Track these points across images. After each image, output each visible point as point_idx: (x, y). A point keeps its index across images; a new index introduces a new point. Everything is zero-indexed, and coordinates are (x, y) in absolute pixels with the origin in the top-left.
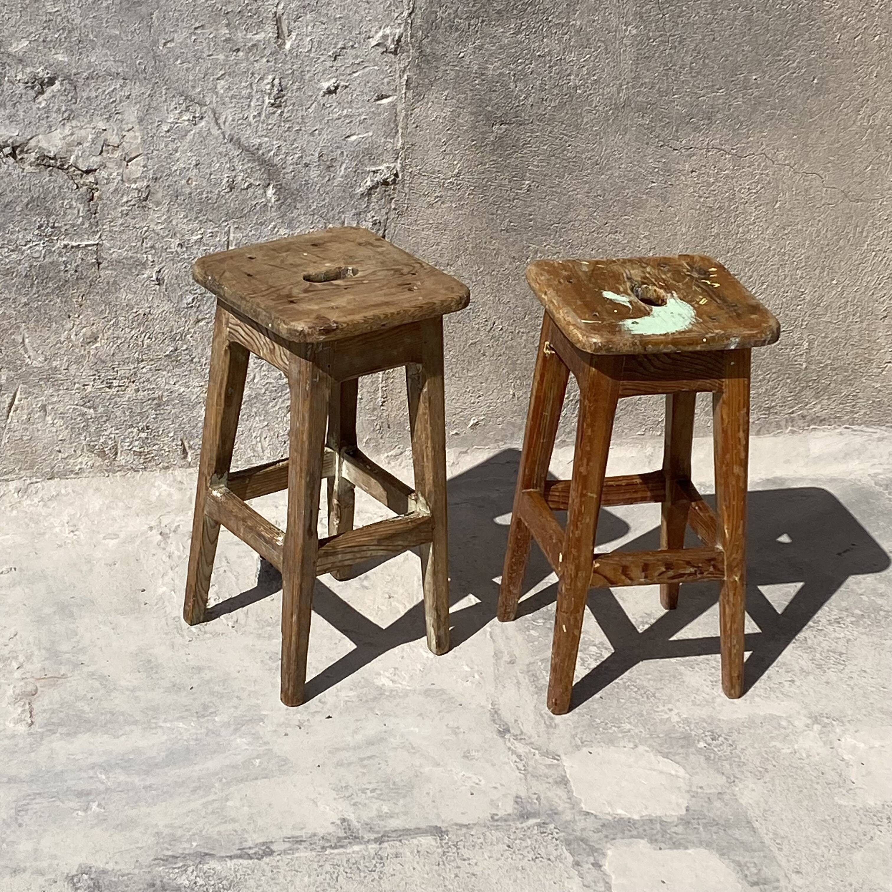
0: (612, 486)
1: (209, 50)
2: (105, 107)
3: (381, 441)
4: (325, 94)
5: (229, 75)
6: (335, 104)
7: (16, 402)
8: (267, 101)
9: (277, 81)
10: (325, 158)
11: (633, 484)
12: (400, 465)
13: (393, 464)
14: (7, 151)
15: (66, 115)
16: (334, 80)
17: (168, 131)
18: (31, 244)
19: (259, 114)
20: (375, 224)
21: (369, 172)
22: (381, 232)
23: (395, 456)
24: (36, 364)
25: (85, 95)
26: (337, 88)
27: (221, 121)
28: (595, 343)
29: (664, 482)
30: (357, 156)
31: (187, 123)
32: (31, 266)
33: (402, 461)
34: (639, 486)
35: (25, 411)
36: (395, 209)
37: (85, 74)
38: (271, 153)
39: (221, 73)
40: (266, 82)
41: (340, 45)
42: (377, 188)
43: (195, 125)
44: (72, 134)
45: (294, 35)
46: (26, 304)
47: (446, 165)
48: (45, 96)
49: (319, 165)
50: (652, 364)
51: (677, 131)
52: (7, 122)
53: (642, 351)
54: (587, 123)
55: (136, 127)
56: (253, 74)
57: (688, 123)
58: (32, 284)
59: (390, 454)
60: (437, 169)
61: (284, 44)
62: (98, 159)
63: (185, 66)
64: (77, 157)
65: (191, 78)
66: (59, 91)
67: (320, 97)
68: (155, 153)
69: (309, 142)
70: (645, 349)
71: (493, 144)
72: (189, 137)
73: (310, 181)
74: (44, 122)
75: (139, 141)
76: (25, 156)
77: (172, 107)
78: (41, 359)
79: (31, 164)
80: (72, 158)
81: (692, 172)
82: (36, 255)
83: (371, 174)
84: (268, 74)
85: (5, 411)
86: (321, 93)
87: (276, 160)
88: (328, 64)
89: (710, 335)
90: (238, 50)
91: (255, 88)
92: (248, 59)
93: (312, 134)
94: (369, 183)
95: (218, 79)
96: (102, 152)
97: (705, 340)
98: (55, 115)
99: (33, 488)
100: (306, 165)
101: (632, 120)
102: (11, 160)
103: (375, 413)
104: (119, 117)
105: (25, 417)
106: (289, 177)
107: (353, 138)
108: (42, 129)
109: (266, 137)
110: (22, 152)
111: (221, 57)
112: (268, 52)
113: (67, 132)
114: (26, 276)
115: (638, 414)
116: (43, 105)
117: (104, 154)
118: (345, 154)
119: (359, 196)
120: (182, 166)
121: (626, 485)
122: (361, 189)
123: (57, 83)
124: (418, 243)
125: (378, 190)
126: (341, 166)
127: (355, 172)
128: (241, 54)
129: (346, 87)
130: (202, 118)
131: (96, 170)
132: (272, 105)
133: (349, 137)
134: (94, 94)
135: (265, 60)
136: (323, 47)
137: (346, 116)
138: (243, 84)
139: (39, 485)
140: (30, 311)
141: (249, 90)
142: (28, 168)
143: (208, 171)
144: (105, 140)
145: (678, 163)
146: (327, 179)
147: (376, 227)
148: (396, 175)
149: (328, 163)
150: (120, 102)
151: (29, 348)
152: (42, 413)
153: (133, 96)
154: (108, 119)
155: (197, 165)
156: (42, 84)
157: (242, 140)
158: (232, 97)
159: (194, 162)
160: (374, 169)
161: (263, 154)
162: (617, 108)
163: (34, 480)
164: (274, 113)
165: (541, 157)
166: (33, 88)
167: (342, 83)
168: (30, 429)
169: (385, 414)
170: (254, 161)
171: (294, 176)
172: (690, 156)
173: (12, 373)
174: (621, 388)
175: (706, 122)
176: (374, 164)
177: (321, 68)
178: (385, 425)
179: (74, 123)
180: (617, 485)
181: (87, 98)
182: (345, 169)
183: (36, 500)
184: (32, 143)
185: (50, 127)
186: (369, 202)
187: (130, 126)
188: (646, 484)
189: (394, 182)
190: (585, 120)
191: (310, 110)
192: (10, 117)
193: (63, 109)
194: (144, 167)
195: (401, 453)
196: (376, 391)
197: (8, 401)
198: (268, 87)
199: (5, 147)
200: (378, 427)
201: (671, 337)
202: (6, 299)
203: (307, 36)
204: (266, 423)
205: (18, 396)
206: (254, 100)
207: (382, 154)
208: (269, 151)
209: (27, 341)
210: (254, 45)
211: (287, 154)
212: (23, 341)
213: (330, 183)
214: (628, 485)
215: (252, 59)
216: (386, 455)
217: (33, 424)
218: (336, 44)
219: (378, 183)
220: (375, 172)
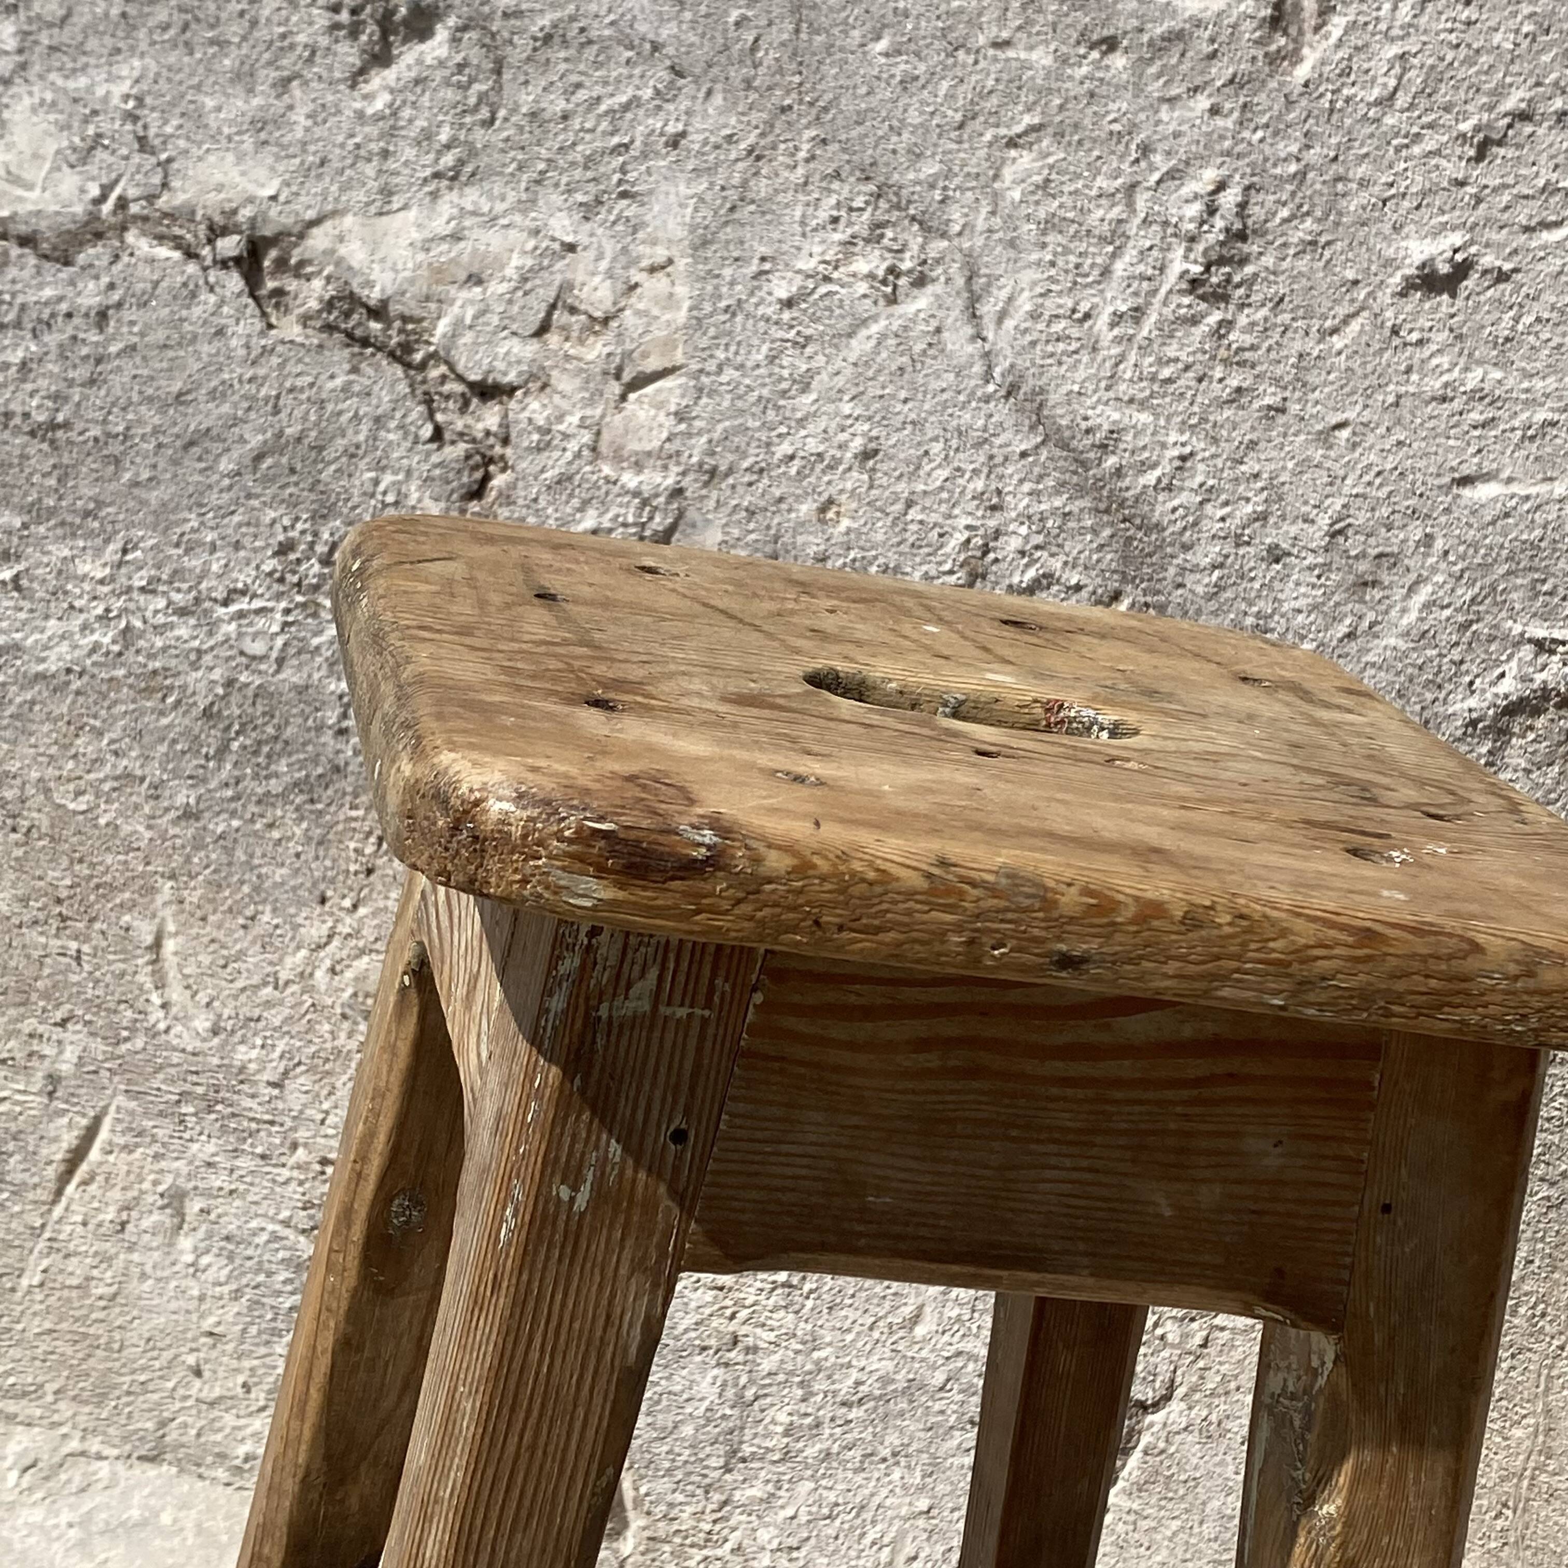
1: (1002, 19)
2: (589, 162)
4: (1409, 287)
5: (1059, 135)
6: (1442, 337)
7: (94, 1154)
8: (1177, 266)
9: (1229, 198)
10: (1354, 544)
14: (230, 245)
15: (448, 160)
16: (1457, 239)
17: (789, 303)
18: (243, 604)
19: (1138, 314)
21: (1522, 640)
24: (183, 1038)
25: (526, 100)
26: (1462, 270)
27: (988, 308)
30: (1485, 567)
31: (862, 287)
32: (230, 683)
35: (115, 1194)
37: (545, 21)
38: (1151, 478)
39: (1028, 120)
40: (1191, 187)
41: (1510, 103)
42: (1537, 712)
43: (892, 300)
44: (456, 237)
45: (1337, 25)
46: (188, 815)
48: (390, 75)
49: (1327, 567)
52: (248, 142)
55: (682, 263)
56: (1146, 150)
58: (223, 750)
61: (1295, 57)
62: (531, 349)
63: (901, 67)
64: (458, 326)
65: (914, 117)
66: (441, 63)
67: (1385, 297)
68: (729, 374)
69: (1305, 464)
72: (860, 345)
73: (1278, 624)
74: (370, 170)
75: (682, 316)
76: (292, 285)
77: (823, 215)
78: (202, 1023)
79: (305, 320)
80: (443, 327)
82: (257, 648)
83: (1527, 652)
84: (1203, 160)
85: (51, 1172)
86: (1396, 280)
87: (1163, 508)
88: (1453, 169)
90: (1110, 44)
91: (1142, 201)
92: (1138, 90)
93: (1325, 437)
94: (1507, 686)
95: (1012, 143)
96: (543, 329)
98: (409, 153)
99: (75, 1475)
100: (1275, 555)
102: (234, 282)
104: (631, 210)
105: (110, 1214)
106: (1200, 584)
107: (1483, 492)
108: (359, 196)
109: (1143, 405)
110: (281, 264)
111: (1042, 58)
112: (1221, 72)
113: (440, 225)
114: (207, 713)
116: (380, 104)
117: (553, 339)
118: (1439, 544)
119: (1455, 727)
120: (813, 445)
122: (1472, 702)
123: (442, 34)
125: (1541, 722)
126: (1412, 589)
127: (1464, 627)
128: (1119, 61)
129: (1502, 277)
130: (921, 281)
131: (511, 391)
132: (1195, 283)
133: (1466, 481)
134: (561, 105)
135: (1203, 102)
136: (1444, 94)
137: (1477, 396)
138: (1101, 182)
139: (103, 1469)
140: (198, 844)
141: (1116, 212)
142: (290, 329)
143: (902, 487)
144: (566, 287)
146: (1342, 629)
149: (1363, 567)
150: (645, 156)
151: (172, 974)
152: (164, 1218)
153: (694, 141)
154: (588, 211)
155: (867, 455)
156: (386, 24)
157: (1053, 398)
158: (1050, 224)
159: (857, 444)
160: (1539, 631)
161: (1119, 472)
163: (94, 1445)
164: (1194, 321)
166: (354, 32)
167: (1488, 260)
168: (119, 1263)
170: (1080, 491)
171: (1219, 588)
173: (99, 1047)
176: (1546, 616)
177: (1418, 183)
179: (471, 197)
181: (533, 115)
182: (1428, 606)
183: (65, 1517)
184: (318, 240)
185: (387, 193)
187: (660, 254)
191: (1337, 342)
192: (259, 124)
193: (444, 136)
194: (680, 416)
197: (69, 1139)
198: (1195, 209)
199: (225, 231)
202: (127, 776)
203: (1388, 37)
204: (923, 1504)
205: (104, 1134)
206: (1130, 255)
208: (1145, 466)
209: (170, 946)
210: (1176, 37)
211: (1209, 494)
212: (157, 945)
213: (1352, 647)
215: (1155, 88)
217: (131, 1249)
218: (1499, 93)
219: (1545, 693)
220: (1543, 646)
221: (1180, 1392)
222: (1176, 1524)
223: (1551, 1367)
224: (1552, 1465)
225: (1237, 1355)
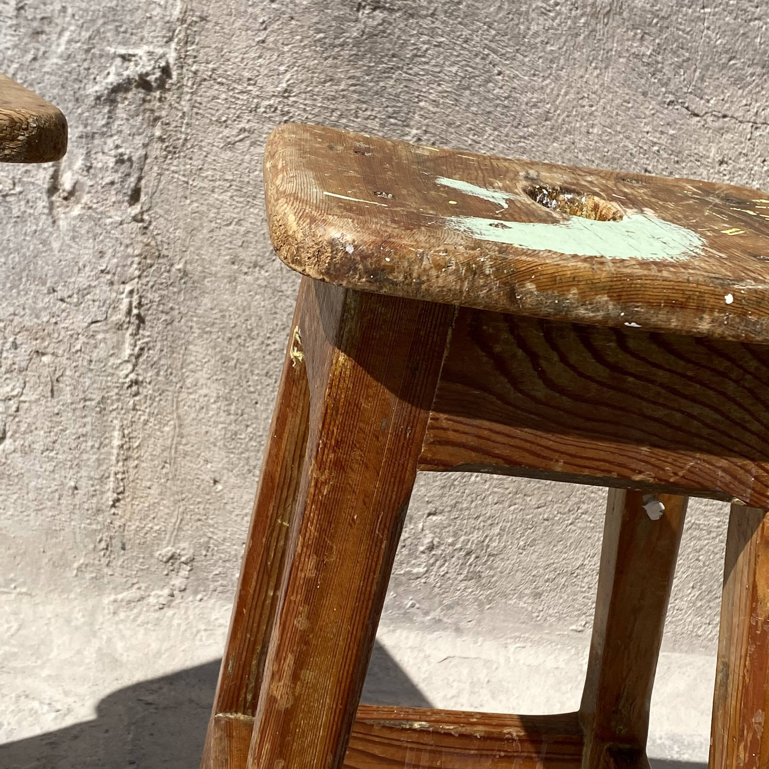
0: (448, 734)
3: (106, 570)
10: (29, 13)
11: (500, 738)
12: (134, 620)
13: (122, 615)
20: (120, 161)
21: (115, 56)
22: (132, 180)
23: (129, 602)
28: (332, 243)
29: (581, 744)
30: (93, 21)
33: (140, 614)
34: (517, 746)
36: (161, 139)
42: (127, 90)
47: (264, 71)
49: (18, 26)
50: (542, 375)
51: (702, 79)
53: (503, 302)
54: (536, 35)
57: (724, 66)
59: (120, 597)
60: (247, 74)
70: (511, 295)
71: (357, 43)
81: (721, 163)
83: (118, 61)
89: (750, 285)
94: (112, 78)
97: (729, 299)
101: (621, 42)
103: (100, 518)
115: (575, 594)
118: (70, 11)
119: (91, 101)
121: (485, 738)
122: (97, 88)
124: (202, 214)
125: (130, 95)
126: (60, 34)
127: (88, 51)
145: (697, 142)
146: (30, 56)
147: (124, 168)
148: (166, 71)
149: (35, 24)
160: (122, 51)
162: (595, 15)
165: (444, 87)
169: (117, 523)
172: (721, 131)
174: (429, 435)
175: (758, 70)
176: (125, 43)
178: (117, 543)
180: (462, 736)
182: (69, 42)
186: (111, 116)
188: (532, 742)
189: (161, 85)
190: (534, 28)
195: (142, 599)
196: (103, 479)
200: (103, 545)
201: (610, 267)
207: (140, 26)
213: (36, 65)
214: (488, 738)
216: (112, 597)
219: (129, 81)
220: (125, 58)
221: (9, 434)
222: (15, 496)
223: (177, 397)
224: (184, 441)
225: (33, 413)
